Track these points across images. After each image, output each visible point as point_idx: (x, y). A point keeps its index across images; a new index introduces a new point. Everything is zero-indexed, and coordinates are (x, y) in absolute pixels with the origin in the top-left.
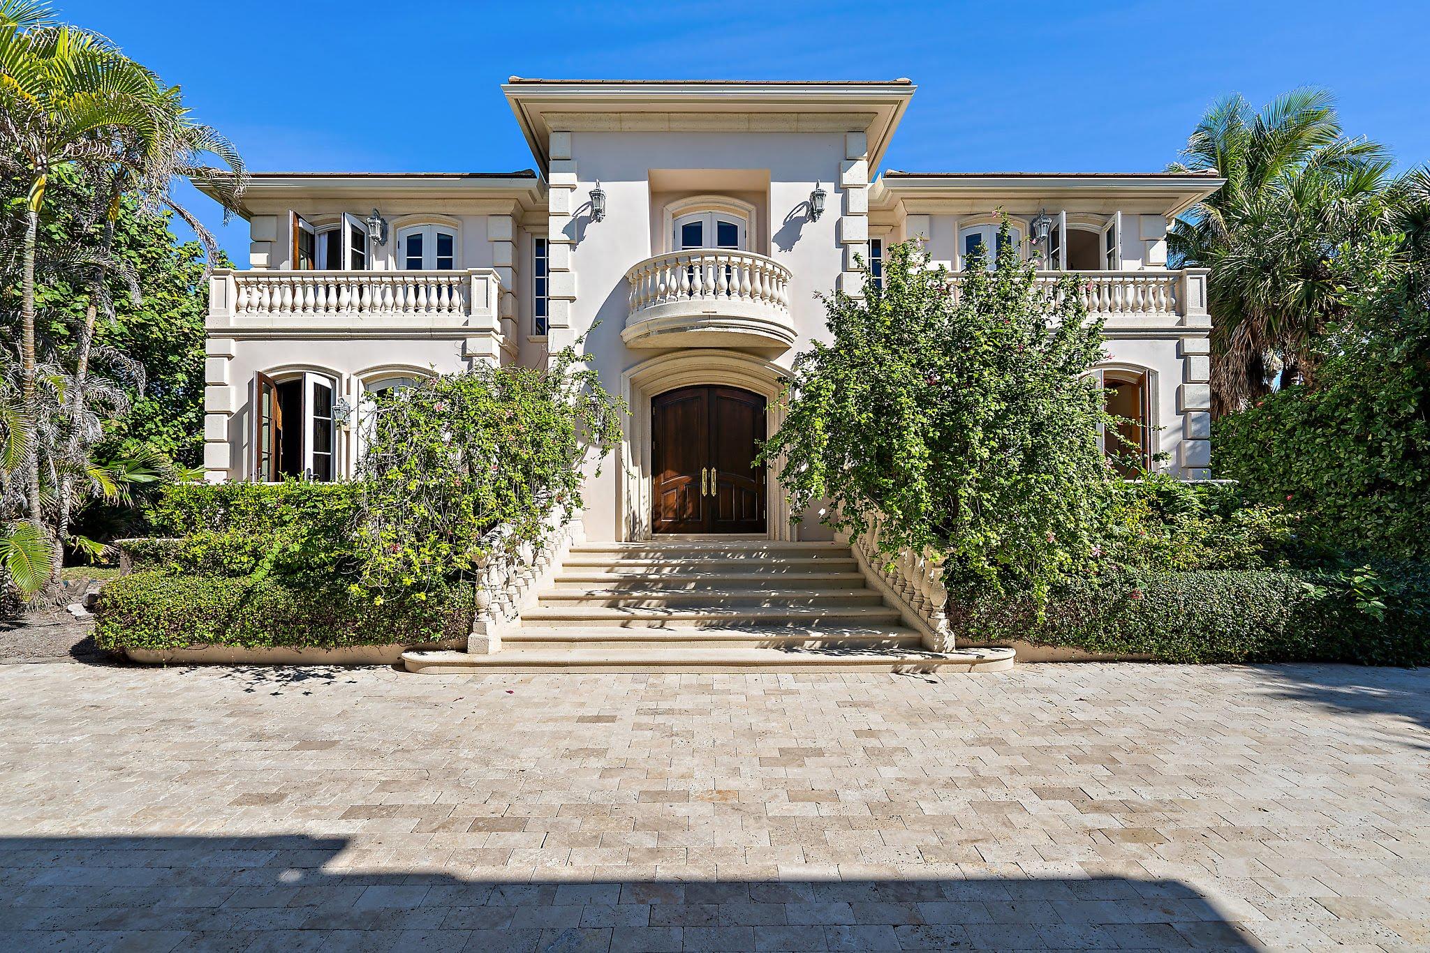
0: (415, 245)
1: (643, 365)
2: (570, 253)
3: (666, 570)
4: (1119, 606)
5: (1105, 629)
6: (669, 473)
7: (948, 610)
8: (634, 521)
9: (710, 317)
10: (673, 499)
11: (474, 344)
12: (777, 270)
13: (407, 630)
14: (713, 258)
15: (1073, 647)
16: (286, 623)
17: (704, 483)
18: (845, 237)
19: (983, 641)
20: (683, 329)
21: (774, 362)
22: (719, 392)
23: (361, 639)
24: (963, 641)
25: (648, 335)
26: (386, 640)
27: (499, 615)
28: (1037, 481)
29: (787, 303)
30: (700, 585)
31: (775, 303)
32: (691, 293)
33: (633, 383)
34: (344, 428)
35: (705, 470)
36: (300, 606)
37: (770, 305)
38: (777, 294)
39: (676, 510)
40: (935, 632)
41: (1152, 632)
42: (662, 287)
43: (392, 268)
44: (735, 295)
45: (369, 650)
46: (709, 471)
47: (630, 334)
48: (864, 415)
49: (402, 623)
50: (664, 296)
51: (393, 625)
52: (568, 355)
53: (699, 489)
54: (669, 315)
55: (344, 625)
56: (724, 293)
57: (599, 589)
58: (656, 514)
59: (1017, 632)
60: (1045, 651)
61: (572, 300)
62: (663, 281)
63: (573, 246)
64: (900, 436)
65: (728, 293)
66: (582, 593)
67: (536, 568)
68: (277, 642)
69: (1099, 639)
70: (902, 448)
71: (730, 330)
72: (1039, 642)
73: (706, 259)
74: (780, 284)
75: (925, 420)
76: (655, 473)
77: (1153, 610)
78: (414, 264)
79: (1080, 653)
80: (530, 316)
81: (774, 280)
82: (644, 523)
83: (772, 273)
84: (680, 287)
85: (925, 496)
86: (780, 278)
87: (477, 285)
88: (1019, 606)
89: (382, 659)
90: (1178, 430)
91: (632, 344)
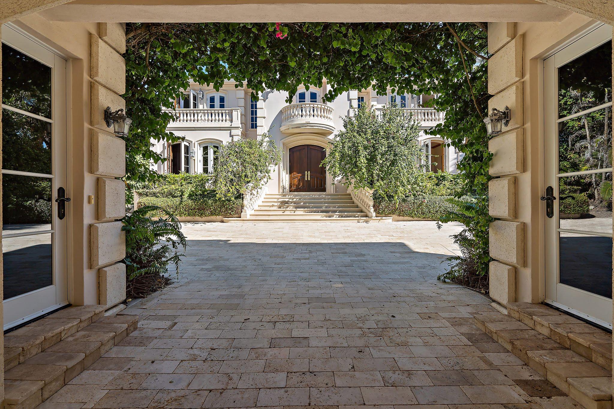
0: (212, 99)
1: (287, 138)
2: (264, 103)
3: (295, 200)
4: (421, 205)
5: (417, 211)
6: (295, 173)
7: (374, 206)
8: (284, 188)
9: (308, 124)
10: (296, 181)
11: (234, 132)
12: (329, 109)
13: (224, 211)
14: (309, 105)
15: (408, 216)
16: (192, 210)
17: (306, 176)
18: (350, 98)
19: (384, 215)
20: (300, 127)
21: (328, 137)
22: (311, 147)
23: (212, 214)
24: (378, 215)
25: (288, 129)
26: (218, 215)
27: (249, 208)
28: (394, 169)
29: (332, 119)
30: (305, 203)
31: (328, 119)
32: (302, 116)
33: (284, 144)
34: (193, 158)
35: (306, 172)
36: (195, 205)
37: (326, 119)
38: (328, 116)
39: (297, 185)
40: (370, 212)
41: (430, 212)
42: (293, 114)
43: (205, 108)
44: (315, 117)
45: (213, 218)
46: (308, 172)
47: (283, 128)
48: (350, 152)
49: (223, 209)
50: (293, 117)
51: (221, 210)
52: (264, 135)
53: (304, 178)
54: (295, 123)
55: (207, 210)
56: (312, 116)
57: (276, 204)
58: (291, 187)
59: (392, 212)
60: (401, 218)
61: (264, 118)
62: (293, 112)
63: (264, 101)
64: (359, 157)
65: (313, 116)
66: (271, 205)
67: (257, 197)
68: (189, 215)
69: (415, 214)
70: (359, 160)
71: (314, 127)
72: (399, 215)
73: (307, 105)
74: (330, 113)
75: (366, 153)
76: (290, 173)
77: (430, 206)
78: (212, 106)
79: (411, 219)
80: (249, 123)
81: (328, 112)
82: (287, 189)
83: (327, 109)
84: (299, 114)
85: (365, 173)
86: (330, 111)
87: (234, 113)
88: (393, 205)
89: (216, 220)
90: (455, 159)
91: (283, 132)
